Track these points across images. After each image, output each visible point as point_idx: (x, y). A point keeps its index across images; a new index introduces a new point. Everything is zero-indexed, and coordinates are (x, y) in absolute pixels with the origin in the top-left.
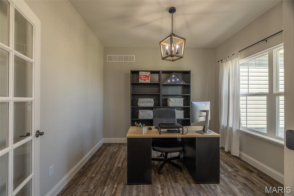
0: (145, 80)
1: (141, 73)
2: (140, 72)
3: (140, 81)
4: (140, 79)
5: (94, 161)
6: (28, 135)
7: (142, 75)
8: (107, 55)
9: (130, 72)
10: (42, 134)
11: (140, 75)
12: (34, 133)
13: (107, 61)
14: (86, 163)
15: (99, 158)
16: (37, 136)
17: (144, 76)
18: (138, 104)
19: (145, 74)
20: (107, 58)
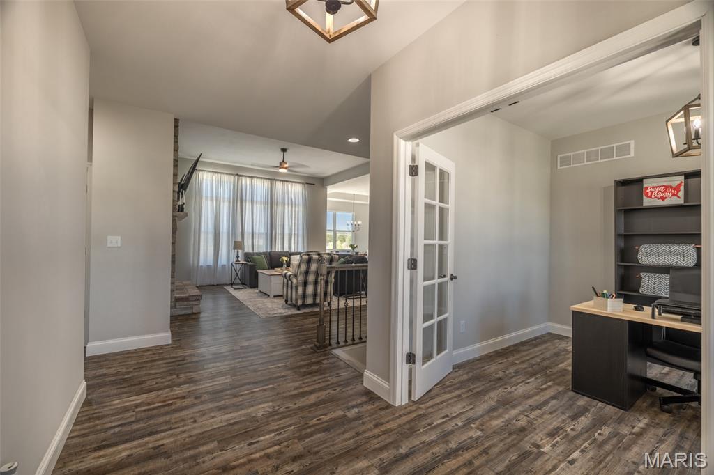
0: (663, 199)
1: (647, 183)
2: (644, 180)
3: (647, 202)
4: (644, 197)
5: (522, 348)
6: (445, 276)
7: (653, 187)
8: (559, 157)
9: (613, 184)
10: (455, 278)
11: (647, 188)
12: (449, 276)
13: (559, 167)
14: (509, 347)
15: (533, 348)
16: (452, 279)
17: (662, 189)
18: (639, 257)
19: (665, 184)
20: (559, 161)
